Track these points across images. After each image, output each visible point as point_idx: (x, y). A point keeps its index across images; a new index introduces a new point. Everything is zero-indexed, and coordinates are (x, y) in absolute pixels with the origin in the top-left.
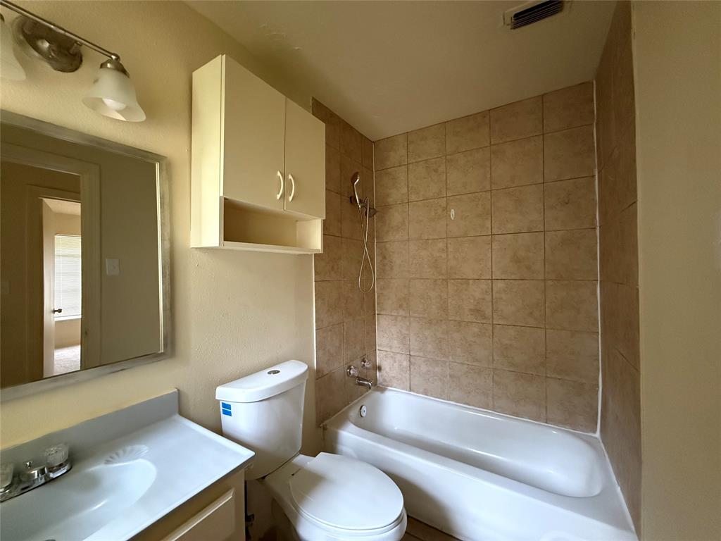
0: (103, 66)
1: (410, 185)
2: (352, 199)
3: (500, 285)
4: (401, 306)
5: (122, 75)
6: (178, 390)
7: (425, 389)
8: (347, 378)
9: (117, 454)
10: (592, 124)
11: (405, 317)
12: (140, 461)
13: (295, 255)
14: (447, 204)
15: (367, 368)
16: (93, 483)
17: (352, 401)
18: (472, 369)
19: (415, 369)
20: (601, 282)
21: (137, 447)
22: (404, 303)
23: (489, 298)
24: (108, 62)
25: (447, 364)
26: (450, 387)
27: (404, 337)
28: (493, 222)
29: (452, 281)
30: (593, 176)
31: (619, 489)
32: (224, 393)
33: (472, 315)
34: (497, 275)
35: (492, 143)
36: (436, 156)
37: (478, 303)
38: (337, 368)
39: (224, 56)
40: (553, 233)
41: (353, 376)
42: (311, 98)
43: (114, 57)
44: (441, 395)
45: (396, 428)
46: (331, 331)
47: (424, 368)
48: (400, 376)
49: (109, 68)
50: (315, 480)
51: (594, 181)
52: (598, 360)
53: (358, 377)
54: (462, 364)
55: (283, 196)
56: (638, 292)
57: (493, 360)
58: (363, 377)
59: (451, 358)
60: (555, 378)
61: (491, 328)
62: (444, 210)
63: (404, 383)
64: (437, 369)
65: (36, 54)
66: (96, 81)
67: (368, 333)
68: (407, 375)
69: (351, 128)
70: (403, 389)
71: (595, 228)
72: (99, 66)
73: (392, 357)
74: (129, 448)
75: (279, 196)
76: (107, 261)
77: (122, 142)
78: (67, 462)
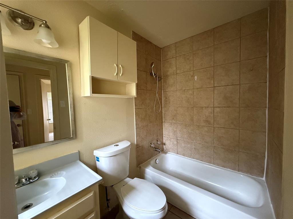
0: (40, 26)
1: (177, 66)
2: (151, 74)
3: (217, 110)
4: (173, 119)
5: (48, 29)
6: (79, 151)
7: (183, 154)
8: (150, 148)
9: (55, 174)
10: (267, 30)
11: (175, 123)
12: (62, 178)
13: (125, 98)
14: (193, 74)
15: (159, 144)
16: (46, 184)
17: (152, 157)
18: (204, 146)
19: (179, 145)
20: (268, 108)
21: (62, 172)
22: (174, 117)
23: (212, 115)
24: (42, 24)
25: (193, 143)
26: (194, 153)
27: (175, 132)
28: (215, 81)
29: (196, 108)
30: (266, 56)
31: (271, 205)
32: (96, 153)
33: (204, 123)
34: (216, 105)
35: (215, 44)
36: (188, 53)
37: (207, 118)
38: (145, 144)
39: (89, 16)
40: (244, 85)
41: (152, 147)
42: (132, 31)
43: (44, 22)
44: (190, 156)
45: (171, 169)
46: (142, 129)
47: (183, 145)
48: (173, 148)
49: (43, 27)
50: (132, 189)
51: (267, 59)
52: (266, 145)
53: (155, 147)
54: (200, 144)
55: (117, 74)
56: (284, 114)
57: (214, 143)
58: (157, 148)
59: (195, 141)
60: (244, 152)
61: (213, 129)
62: (192, 77)
63: (174, 150)
64: (188, 145)
65: (17, 24)
66: (38, 32)
67: (159, 130)
68: (176, 148)
69: (151, 43)
70: (174, 153)
71: (266, 82)
72: (39, 26)
73: (170, 140)
74: (59, 172)
75: (115, 74)
76: (61, 102)
77: (52, 56)
78: (37, 176)
